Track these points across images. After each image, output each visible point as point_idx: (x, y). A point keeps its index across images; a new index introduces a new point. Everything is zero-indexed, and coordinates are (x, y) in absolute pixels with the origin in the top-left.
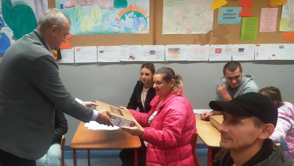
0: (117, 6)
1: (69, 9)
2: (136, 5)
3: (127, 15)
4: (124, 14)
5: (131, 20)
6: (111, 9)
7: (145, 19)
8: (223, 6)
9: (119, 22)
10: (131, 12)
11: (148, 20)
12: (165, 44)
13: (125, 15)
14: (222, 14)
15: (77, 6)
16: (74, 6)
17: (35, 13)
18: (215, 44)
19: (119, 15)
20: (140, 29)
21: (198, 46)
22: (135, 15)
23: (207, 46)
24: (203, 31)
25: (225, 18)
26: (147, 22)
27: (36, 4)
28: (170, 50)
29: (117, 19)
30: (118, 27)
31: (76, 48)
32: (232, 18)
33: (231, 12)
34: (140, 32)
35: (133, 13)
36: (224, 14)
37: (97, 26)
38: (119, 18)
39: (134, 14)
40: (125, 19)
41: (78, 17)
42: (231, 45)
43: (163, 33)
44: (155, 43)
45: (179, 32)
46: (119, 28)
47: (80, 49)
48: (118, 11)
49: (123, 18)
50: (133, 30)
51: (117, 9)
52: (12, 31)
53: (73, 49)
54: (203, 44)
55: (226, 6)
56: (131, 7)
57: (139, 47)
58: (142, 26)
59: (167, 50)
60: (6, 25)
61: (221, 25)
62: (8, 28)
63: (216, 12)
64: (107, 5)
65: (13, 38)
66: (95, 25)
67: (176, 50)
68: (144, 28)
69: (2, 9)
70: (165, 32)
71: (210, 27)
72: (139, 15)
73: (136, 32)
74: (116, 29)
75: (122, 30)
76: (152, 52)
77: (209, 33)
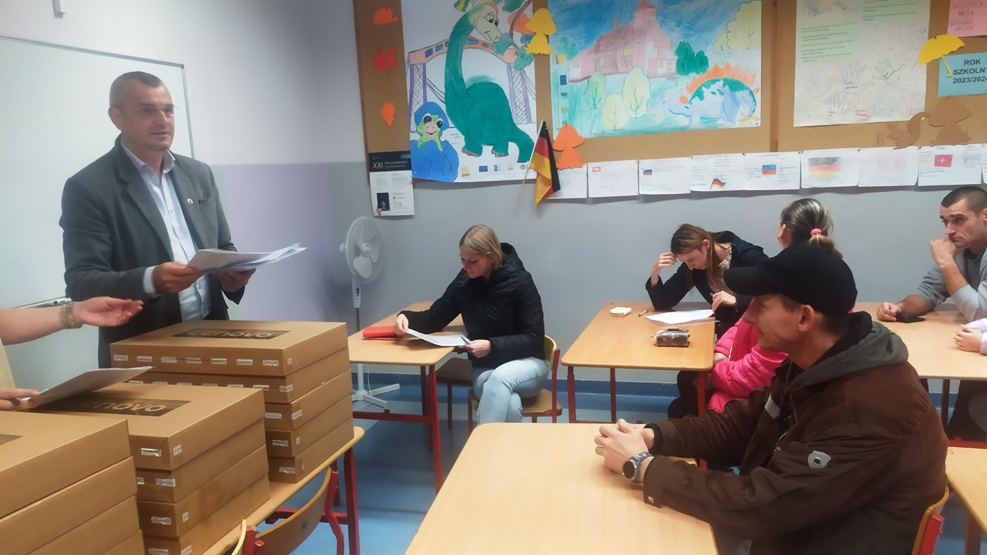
0: (684, 69)
1: (579, 83)
2: (728, 65)
3: (708, 87)
4: (700, 87)
5: (718, 98)
6: (670, 77)
7: (751, 93)
8: (952, 53)
9: (687, 105)
10: (719, 80)
11: (758, 96)
12: (800, 149)
13: (704, 89)
14: (951, 73)
15: (595, 77)
16: (588, 77)
17: (508, 98)
18: (932, 144)
19: (689, 89)
20: (739, 116)
21: (887, 152)
22: (727, 87)
23: (912, 149)
24: (902, 115)
25: (957, 81)
26: (755, 101)
27: (511, 78)
28: (814, 162)
29: (683, 99)
30: (687, 116)
31: (591, 165)
32: (979, 79)
33: (974, 66)
34: (737, 125)
35: (722, 82)
36: (956, 72)
37: (638, 116)
38: (689, 96)
39: (724, 85)
40: (702, 98)
41: (597, 101)
42: (978, 146)
43: (795, 126)
44: (774, 148)
45: (837, 120)
46: (688, 119)
47: (600, 168)
48: (687, 80)
49: (699, 94)
50: (720, 122)
51: (683, 77)
52: (463, 137)
53: (585, 167)
54: (900, 145)
55: (960, 51)
56: (716, 69)
57: (736, 159)
58: (744, 109)
59: (805, 162)
60: (451, 124)
61: (948, 97)
62: (456, 130)
63: (933, 68)
64: (662, 71)
65: (463, 151)
66: (633, 115)
67: (831, 163)
68: (749, 115)
69: (446, 94)
70: (801, 120)
71: (918, 105)
72: (735, 86)
73: (728, 125)
74: (682, 122)
75: (696, 123)
76: (768, 170)
77: (917, 118)
